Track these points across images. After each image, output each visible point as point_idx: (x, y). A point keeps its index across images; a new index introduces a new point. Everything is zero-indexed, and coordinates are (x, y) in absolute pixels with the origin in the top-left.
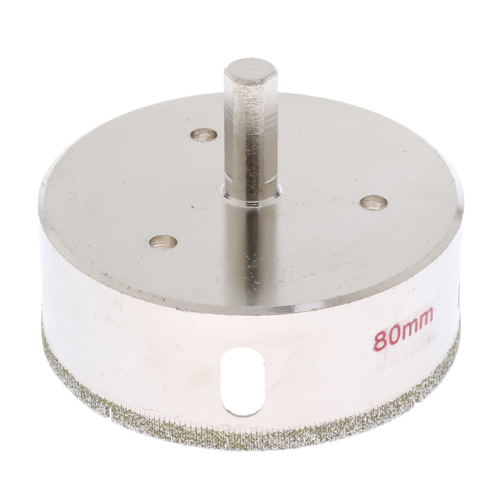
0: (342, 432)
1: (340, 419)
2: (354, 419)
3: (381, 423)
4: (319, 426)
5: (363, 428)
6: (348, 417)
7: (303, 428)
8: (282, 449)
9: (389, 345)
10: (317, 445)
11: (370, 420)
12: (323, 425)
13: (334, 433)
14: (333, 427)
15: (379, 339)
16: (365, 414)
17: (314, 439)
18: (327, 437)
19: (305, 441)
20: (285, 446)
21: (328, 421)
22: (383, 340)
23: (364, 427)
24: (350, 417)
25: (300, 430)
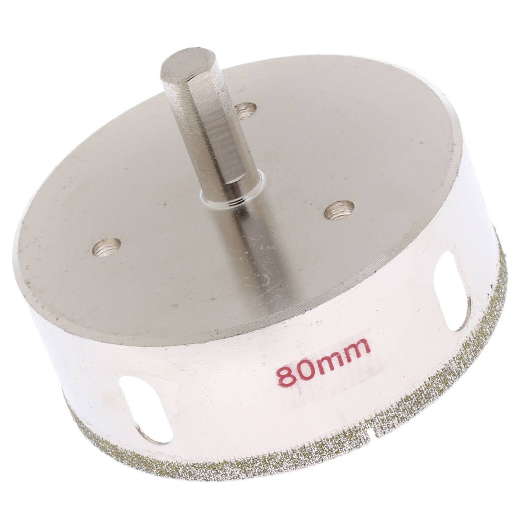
0: (270, 469)
1: (263, 454)
2: (280, 455)
3: (320, 460)
4: (240, 460)
5: (296, 466)
6: (272, 452)
7: (222, 461)
8: (207, 481)
9: (300, 381)
10: (244, 480)
11: (303, 457)
12: (244, 460)
13: (260, 468)
14: (257, 463)
15: (283, 375)
16: (294, 451)
17: (238, 473)
18: (253, 472)
19: (228, 474)
20: (209, 478)
21: (249, 456)
22: (289, 375)
23: (297, 464)
24: (275, 453)
25: (220, 463)
